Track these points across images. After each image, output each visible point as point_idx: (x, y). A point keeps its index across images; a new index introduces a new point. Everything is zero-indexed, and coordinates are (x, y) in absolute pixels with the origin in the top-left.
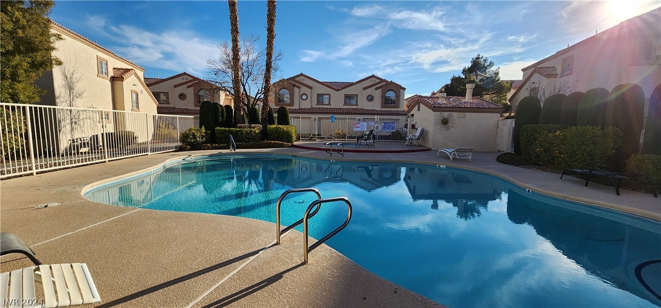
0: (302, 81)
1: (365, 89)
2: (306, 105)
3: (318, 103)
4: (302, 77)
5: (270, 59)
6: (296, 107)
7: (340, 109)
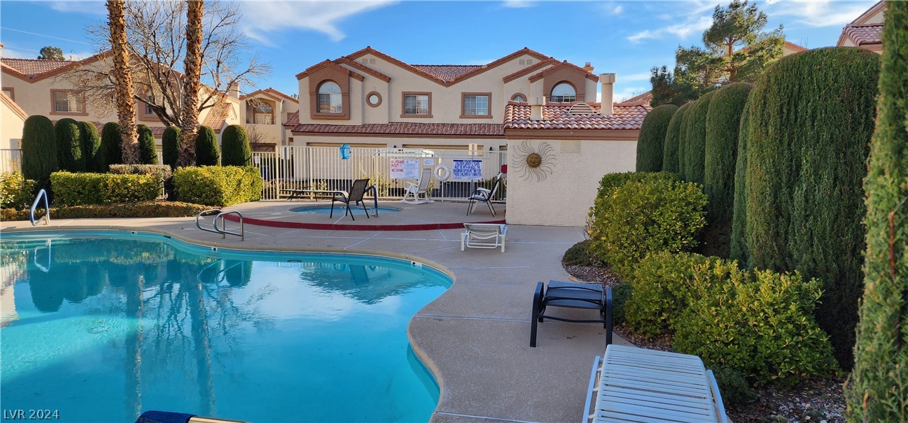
0: (369, 65)
1: (507, 79)
2: (378, 117)
3: (406, 112)
4: (369, 56)
5: (194, 23)
6: (356, 120)
7: (452, 125)
